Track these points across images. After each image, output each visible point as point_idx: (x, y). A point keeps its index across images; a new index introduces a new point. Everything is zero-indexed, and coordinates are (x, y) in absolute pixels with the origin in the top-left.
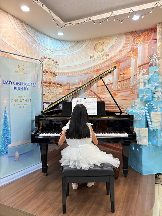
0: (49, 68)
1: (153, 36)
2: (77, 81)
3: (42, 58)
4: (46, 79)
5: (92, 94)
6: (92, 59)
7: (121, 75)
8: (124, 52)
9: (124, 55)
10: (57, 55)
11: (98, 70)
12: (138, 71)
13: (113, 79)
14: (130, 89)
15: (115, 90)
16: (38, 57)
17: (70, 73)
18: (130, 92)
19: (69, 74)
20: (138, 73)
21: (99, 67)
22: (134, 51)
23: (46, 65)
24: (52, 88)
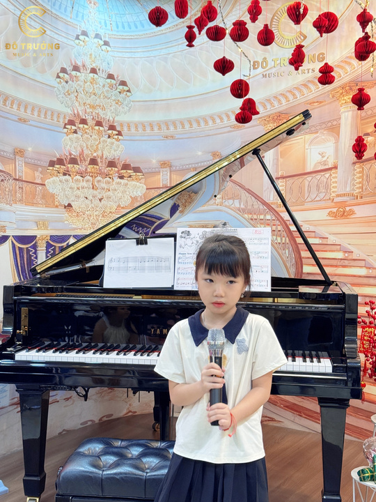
0: (93, 107)
2: (200, 153)
3: (63, 70)
4: (79, 149)
5: (256, 207)
6: (260, 70)
10: (128, 55)
11: (279, 115)
13: (337, 150)
15: (344, 195)
16: (51, 65)
17: (174, 123)
19: (172, 128)
21: (283, 101)
23: (82, 95)
24: (102, 182)
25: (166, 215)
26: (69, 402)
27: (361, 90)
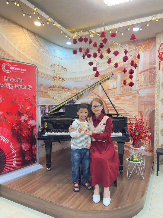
0: (58, 74)
1: (153, 44)
2: (83, 85)
3: (51, 65)
4: (55, 84)
6: (98, 65)
10: (66, 62)
11: (103, 76)
12: (139, 76)
13: (117, 84)
14: (132, 94)
15: (118, 94)
16: (49, 64)
17: (77, 78)
18: (132, 96)
19: (77, 79)
20: (139, 78)
21: (104, 72)
22: (136, 58)
23: (56, 71)
24: (61, 92)
25: (76, 100)
27: (125, 69)
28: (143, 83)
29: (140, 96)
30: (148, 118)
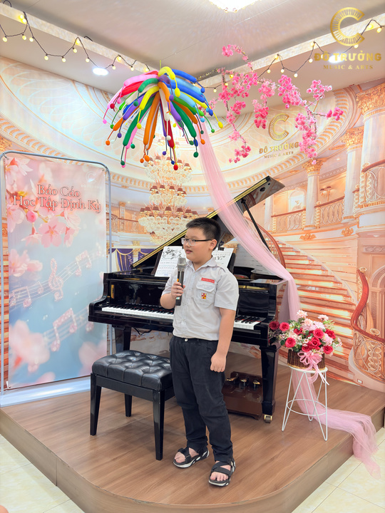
0: (168, 179)
4: (159, 202)
6: (263, 154)
7: (323, 190)
8: (330, 136)
9: (331, 141)
10: (190, 149)
12: (362, 179)
13: (305, 199)
14: (342, 225)
15: (309, 226)
20: (362, 185)
21: (276, 171)
22: (355, 132)
23: (161, 173)
24: (174, 220)
26: (153, 340)
28: (370, 196)
29: (361, 230)
30: (380, 289)
